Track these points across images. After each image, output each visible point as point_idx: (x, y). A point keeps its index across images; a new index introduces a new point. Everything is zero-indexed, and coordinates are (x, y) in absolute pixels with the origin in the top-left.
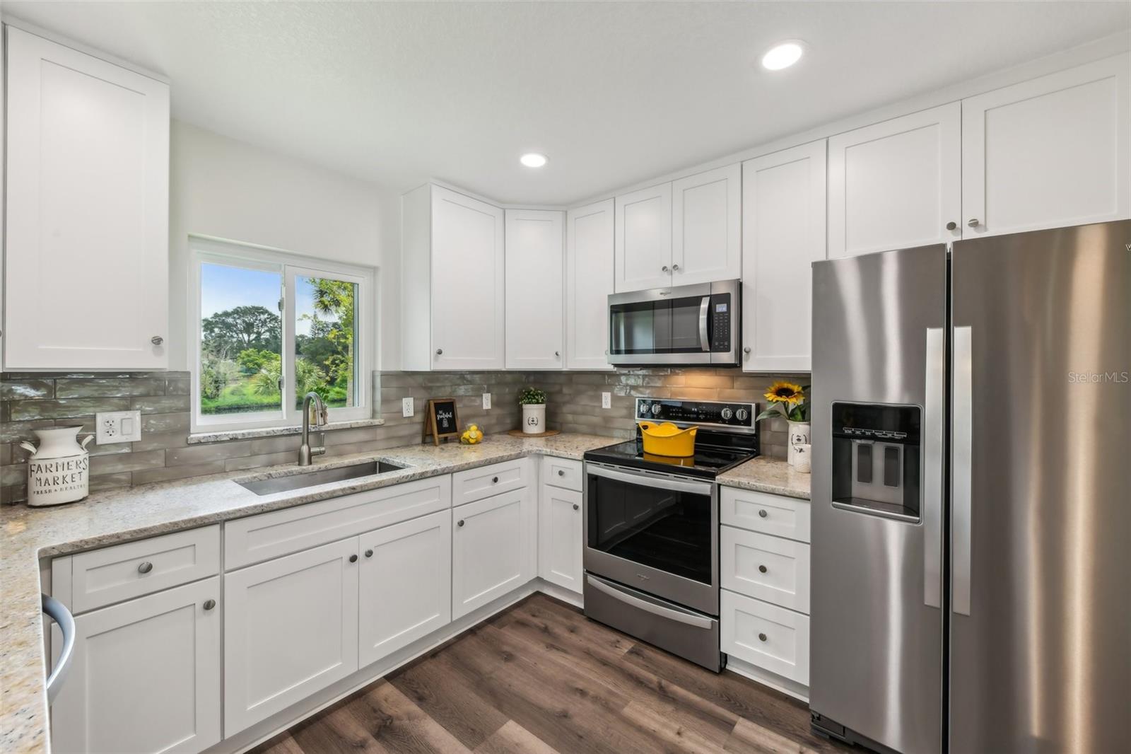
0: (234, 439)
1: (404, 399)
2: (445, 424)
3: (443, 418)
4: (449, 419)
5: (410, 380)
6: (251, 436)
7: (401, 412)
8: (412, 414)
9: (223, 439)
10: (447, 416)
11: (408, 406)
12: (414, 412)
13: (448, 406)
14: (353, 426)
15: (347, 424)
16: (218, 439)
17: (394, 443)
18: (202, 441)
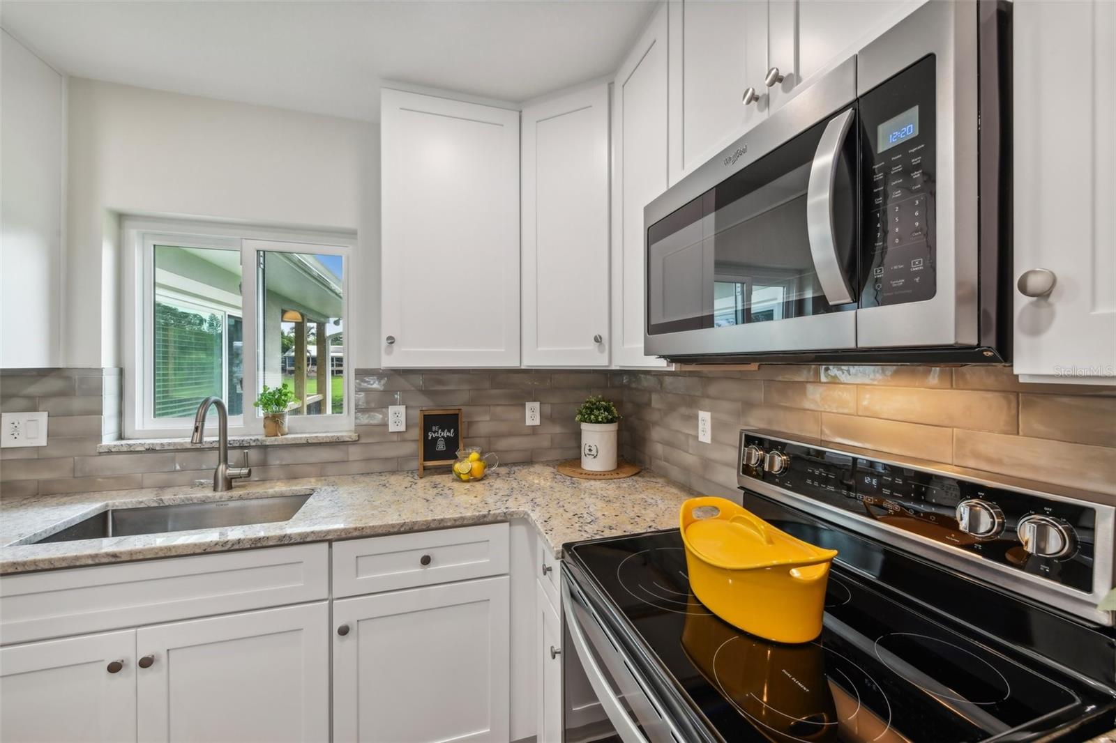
0: (150, 450)
1: (390, 407)
2: (441, 446)
3: (438, 438)
4: (447, 440)
5: (402, 382)
6: (171, 448)
7: (386, 425)
8: (403, 428)
9: (137, 450)
10: (446, 434)
11: (397, 418)
12: (407, 426)
13: (450, 421)
14: (309, 441)
15: (301, 438)
16: (132, 449)
17: (376, 466)
18: (113, 450)
